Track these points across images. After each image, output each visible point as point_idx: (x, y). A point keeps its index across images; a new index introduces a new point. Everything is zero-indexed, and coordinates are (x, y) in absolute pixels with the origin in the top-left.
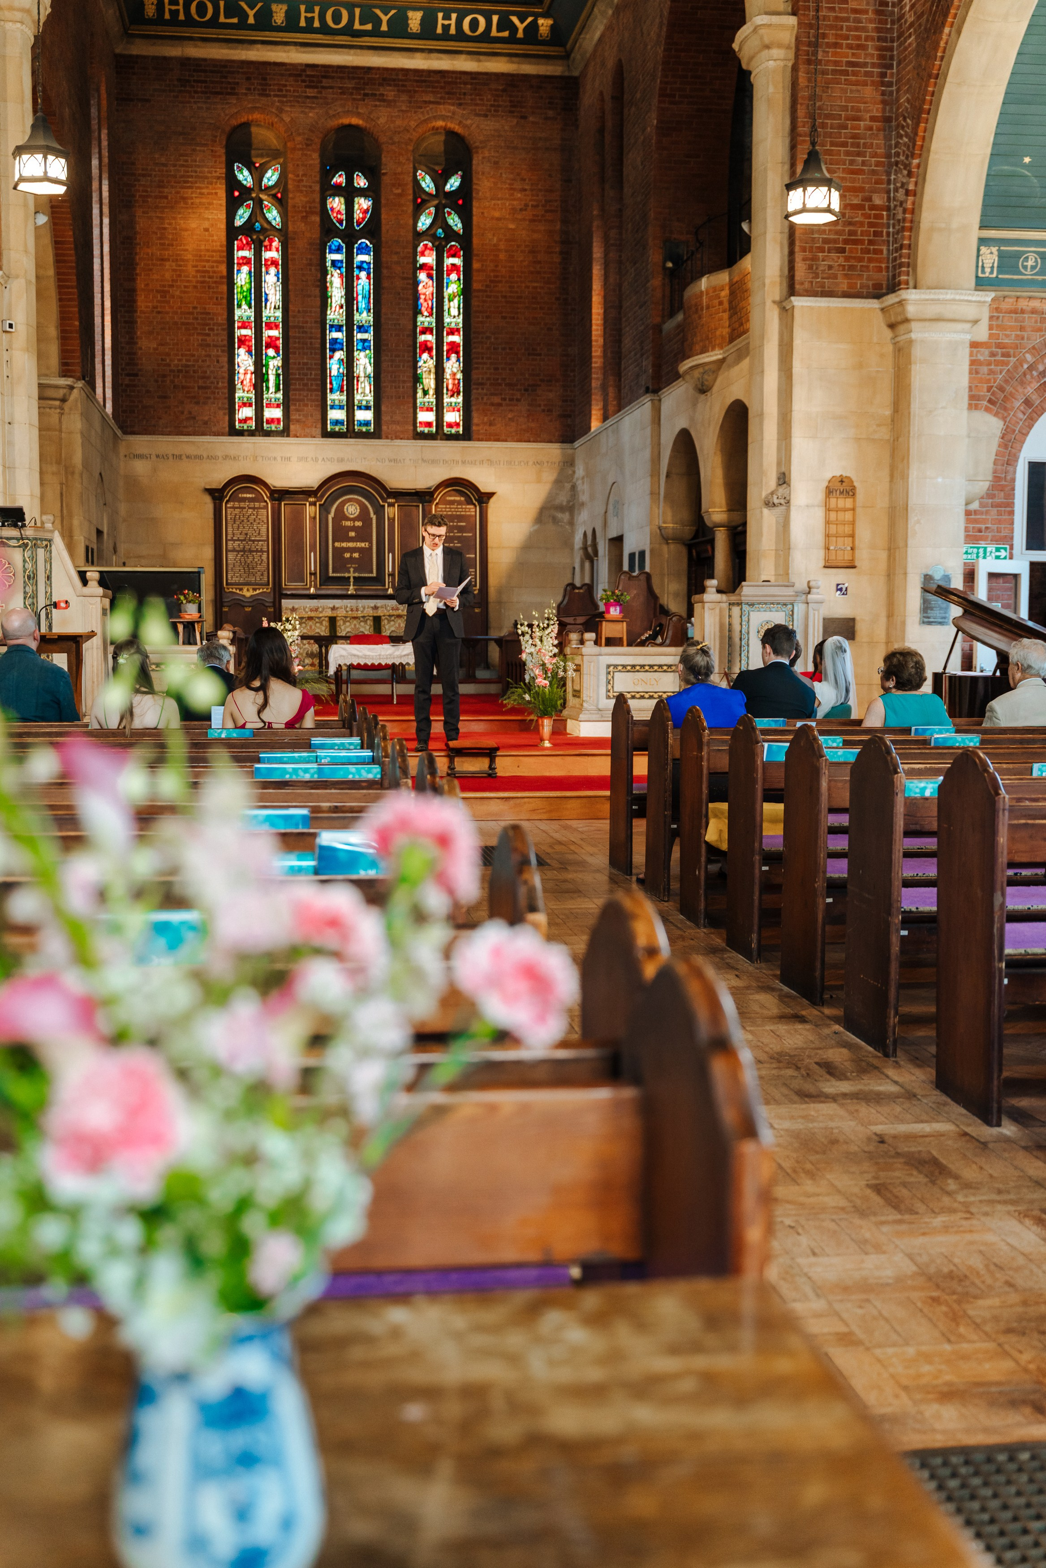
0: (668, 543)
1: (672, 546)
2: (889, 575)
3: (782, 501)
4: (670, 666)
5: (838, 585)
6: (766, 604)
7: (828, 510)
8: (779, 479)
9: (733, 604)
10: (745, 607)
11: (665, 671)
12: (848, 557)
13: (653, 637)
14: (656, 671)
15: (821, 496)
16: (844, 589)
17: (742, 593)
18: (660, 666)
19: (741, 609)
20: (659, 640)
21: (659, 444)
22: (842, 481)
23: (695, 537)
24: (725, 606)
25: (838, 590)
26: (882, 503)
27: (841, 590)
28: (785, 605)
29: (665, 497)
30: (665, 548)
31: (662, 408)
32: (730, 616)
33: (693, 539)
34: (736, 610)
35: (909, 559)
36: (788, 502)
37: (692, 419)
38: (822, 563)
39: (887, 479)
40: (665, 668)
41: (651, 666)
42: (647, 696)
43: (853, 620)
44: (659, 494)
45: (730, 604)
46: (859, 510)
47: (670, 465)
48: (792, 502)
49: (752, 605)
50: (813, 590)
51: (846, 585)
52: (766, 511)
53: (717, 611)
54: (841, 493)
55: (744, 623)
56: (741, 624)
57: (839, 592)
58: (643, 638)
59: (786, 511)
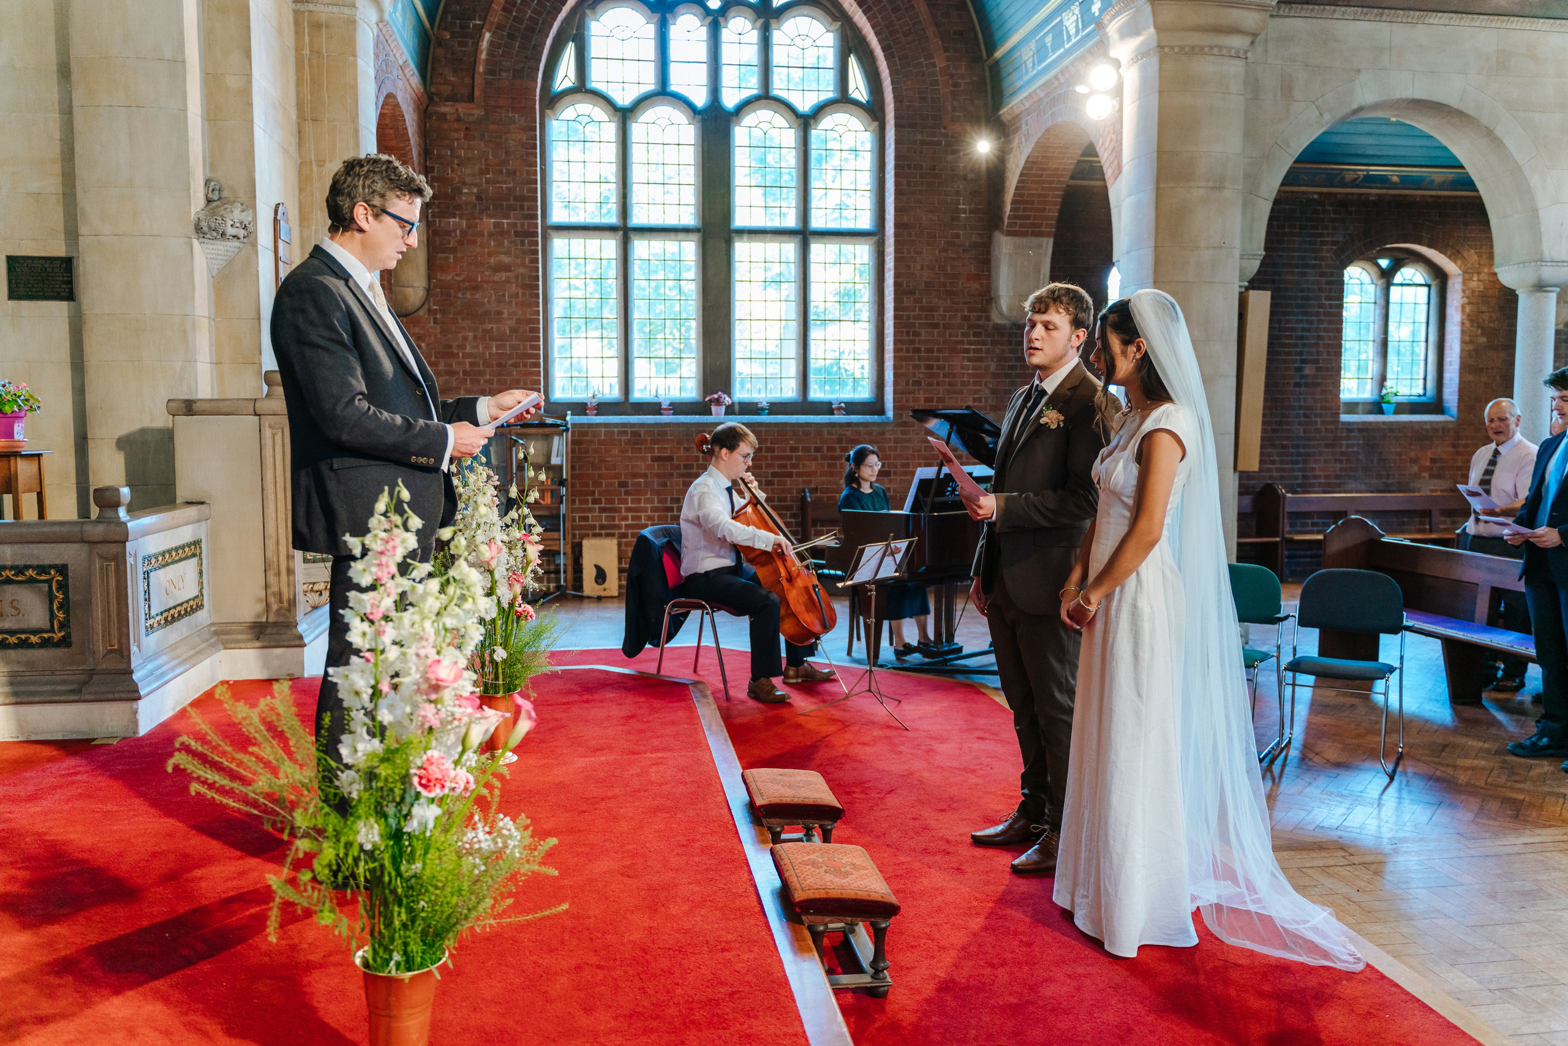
7: (278, 259)
15: (271, 235)
22: (285, 214)
48: (259, 236)
52: (199, 244)
54: (286, 233)
59: (237, 250)
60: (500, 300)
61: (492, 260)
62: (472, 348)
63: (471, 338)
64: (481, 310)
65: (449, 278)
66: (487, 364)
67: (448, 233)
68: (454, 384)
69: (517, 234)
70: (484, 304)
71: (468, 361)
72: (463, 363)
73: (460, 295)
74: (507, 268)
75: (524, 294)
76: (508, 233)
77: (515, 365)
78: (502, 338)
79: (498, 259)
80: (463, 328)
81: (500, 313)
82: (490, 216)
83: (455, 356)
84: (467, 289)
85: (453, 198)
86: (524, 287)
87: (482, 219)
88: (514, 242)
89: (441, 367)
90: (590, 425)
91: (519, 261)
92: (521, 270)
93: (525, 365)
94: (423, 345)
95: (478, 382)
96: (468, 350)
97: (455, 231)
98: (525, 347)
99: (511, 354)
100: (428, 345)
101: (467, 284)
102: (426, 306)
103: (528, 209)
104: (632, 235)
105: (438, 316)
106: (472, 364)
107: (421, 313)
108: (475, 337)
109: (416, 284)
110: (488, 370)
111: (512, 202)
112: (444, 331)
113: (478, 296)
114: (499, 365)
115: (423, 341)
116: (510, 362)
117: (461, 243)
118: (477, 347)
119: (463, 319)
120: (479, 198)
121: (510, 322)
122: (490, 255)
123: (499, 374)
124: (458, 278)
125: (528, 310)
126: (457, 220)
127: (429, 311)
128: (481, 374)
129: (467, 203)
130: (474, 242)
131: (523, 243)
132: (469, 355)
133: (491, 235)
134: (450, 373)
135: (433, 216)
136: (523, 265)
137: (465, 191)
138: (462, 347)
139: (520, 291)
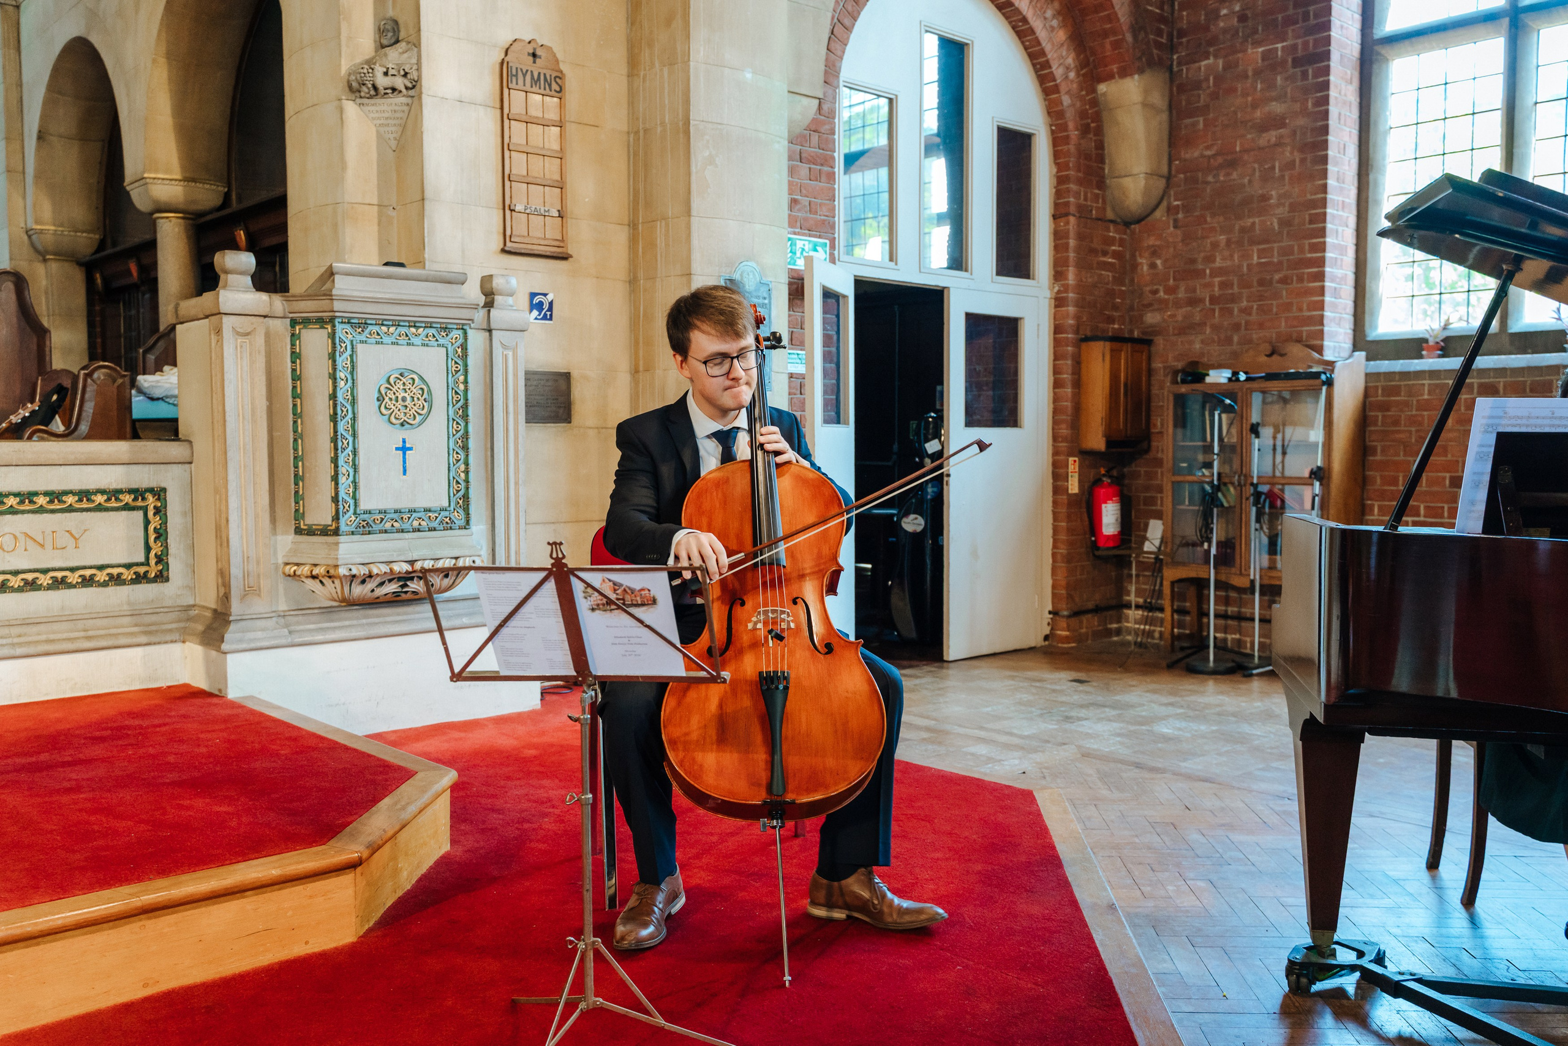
0: (45, 260)
1: (54, 266)
2: (632, 282)
3: (399, 82)
4: (115, 494)
5: (533, 295)
6: (397, 325)
7: (504, 117)
8: (381, 31)
9: (306, 322)
10: (339, 327)
11: (100, 508)
12: (552, 231)
13: (44, 417)
14: (70, 509)
15: (488, 84)
16: (546, 307)
17: (334, 292)
18: (84, 495)
19: (332, 336)
20: (58, 425)
21: (20, 85)
22: (534, 55)
23: (101, 245)
24: (281, 327)
25: (532, 307)
26: (616, 121)
27: (539, 306)
28: (446, 329)
29: (37, 177)
30: (40, 269)
31: (24, 20)
32: (295, 356)
33: (97, 251)
34: (314, 340)
35: (695, 242)
36: (414, 86)
37: (93, 15)
38: (497, 243)
39: (623, 69)
40: (100, 499)
41: (55, 496)
42: (45, 580)
43: (567, 376)
44: (24, 173)
45: (294, 323)
46: (570, 128)
47: (44, 117)
48: (425, 83)
49: (363, 325)
50: (498, 299)
51: (550, 297)
52: (351, 108)
53: (260, 340)
54: (535, 81)
55: (341, 375)
56: (333, 377)
57: (535, 313)
58: (15, 419)
59: (406, 108)
60: (1267, 176)
61: (1258, 114)
62: (1224, 259)
63: (1223, 244)
64: (1238, 198)
65: (1196, 154)
66: (1245, 284)
67: (1197, 85)
68: (1197, 318)
69: (1296, 62)
70: (1244, 186)
71: (1217, 280)
72: (1209, 285)
73: (1210, 179)
74: (1278, 122)
75: (1303, 161)
76: (1284, 62)
77: (1284, 281)
78: (1267, 238)
79: (1267, 109)
80: (1213, 229)
81: (1265, 198)
82: (1257, 43)
83: (1200, 274)
84: (1221, 167)
85: (1207, 29)
86: (1304, 148)
87: (1245, 51)
88: (1291, 78)
89: (1181, 294)
90: (1405, 375)
91: (1297, 107)
92: (1301, 121)
93: (1301, 279)
94: (1159, 262)
95: (1230, 312)
96: (1219, 263)
97: (1207, 79)
98: (1301, 250)
99: (1280, 263)
100: (1165, 261)
101: (1220, 160)
102: (1165, 204)
103: (1316, 16)
104: (1527, 19)
105: (1180, 216)
106: (1224, 285)
107: (1158, 214)
108: (1229, 242)
109: (1136, 170)
110: (1245, 291)
111: (1291, 12)
112: (1187, 238)
113: (1235, 175)
114: (1261, 283)
115: (1159, 257)
116: (1277, 277)
117: (1215, 96)
118: (1232, 256)
119: (1213, 215)
120: (1243, 18)
121: (1279, 211)
122: (1255, 106)
123: (1261, 298)
124: (1208, 153)
125: (1309, 185)
126: (1211, 60)
127: (1169, 209)
128: (1234, 299)
129: (1225, 31)
130: (1232, 90)
131: (1305, 75)
132: (1220, 272)
133: (1257, 73)
134: (1193, 302)
135: (1179, 64)
136: (1304, 112)
137: (1224, 12)
138: (1210, 259)
139: (1297, 156)
